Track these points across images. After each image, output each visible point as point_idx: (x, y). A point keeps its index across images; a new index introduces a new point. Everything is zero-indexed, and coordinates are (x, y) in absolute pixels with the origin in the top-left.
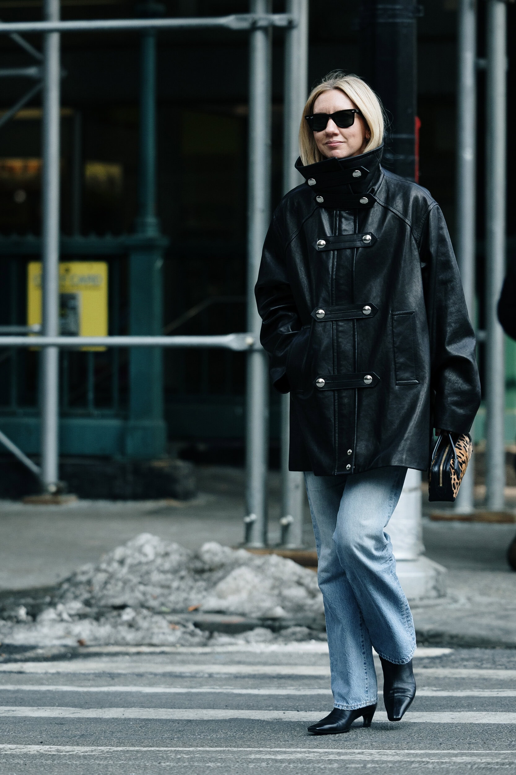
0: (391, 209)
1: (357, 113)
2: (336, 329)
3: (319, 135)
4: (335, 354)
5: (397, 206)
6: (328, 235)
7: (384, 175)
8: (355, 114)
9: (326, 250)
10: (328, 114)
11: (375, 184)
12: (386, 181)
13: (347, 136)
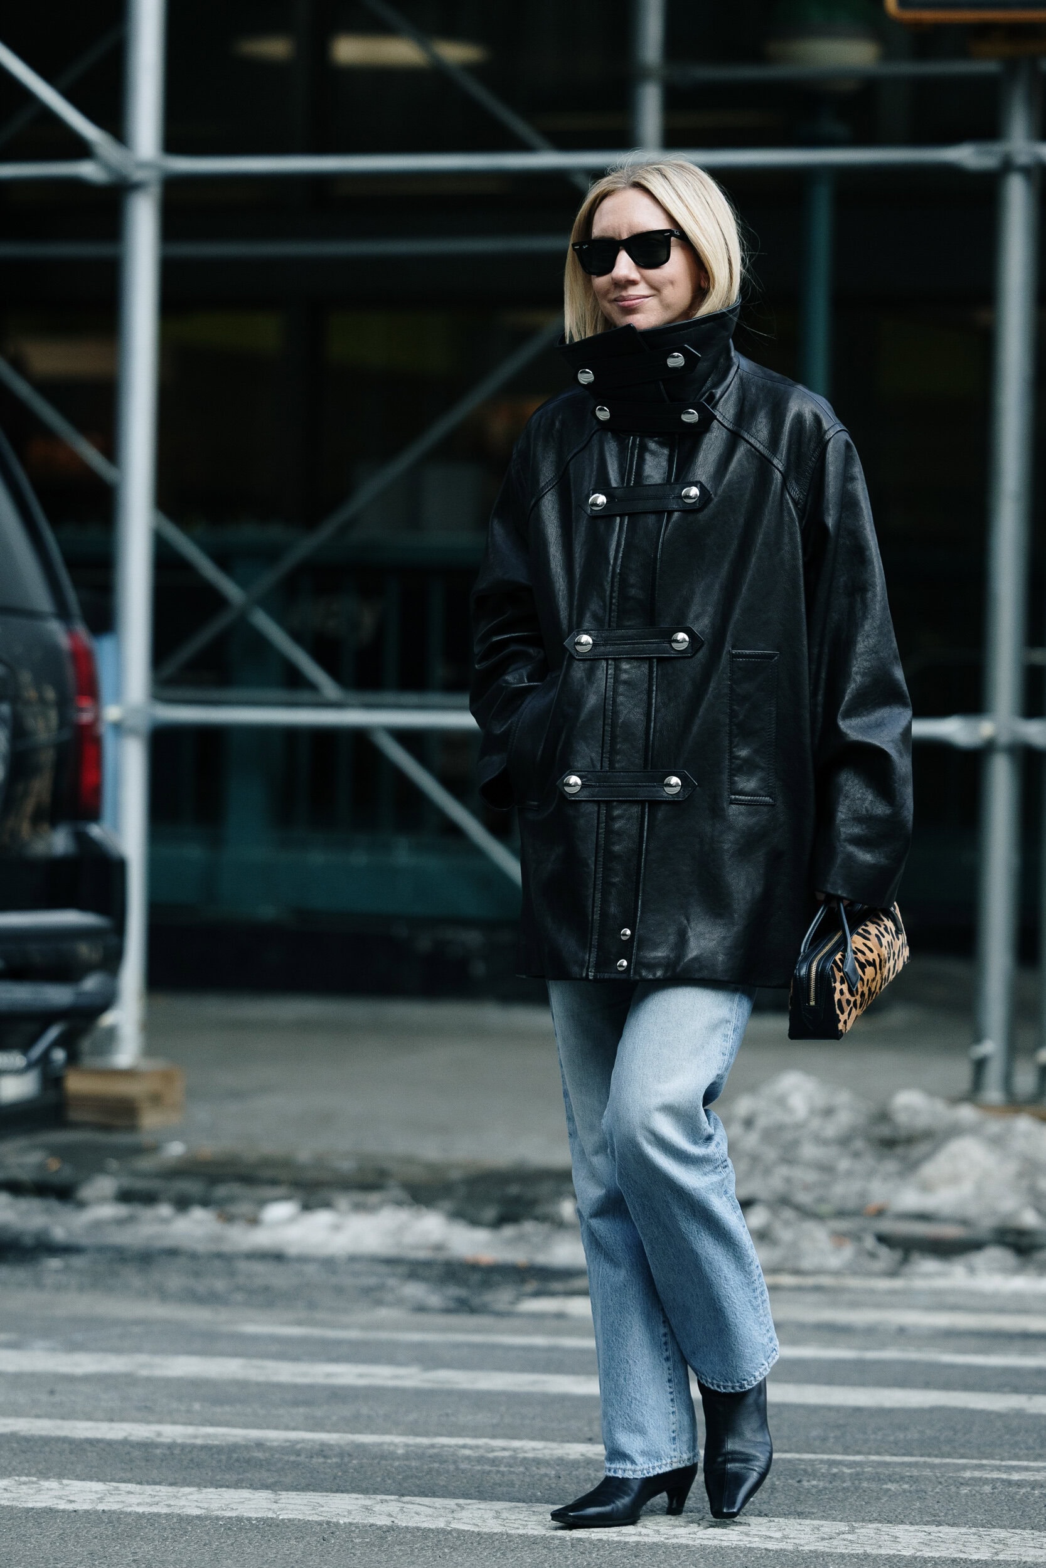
0: (746, 436)
1: (676, 236)
2: (614, 678)
3: (601, 281)
4: (608, 728)
5: (758, 431)
6: (614, 484)
7: (738, 368)
8: (673, 239)
9: (605, 516)
10: (618, 239)
11: (716, 385)
12: (741, 379)
13: (656, 285)
